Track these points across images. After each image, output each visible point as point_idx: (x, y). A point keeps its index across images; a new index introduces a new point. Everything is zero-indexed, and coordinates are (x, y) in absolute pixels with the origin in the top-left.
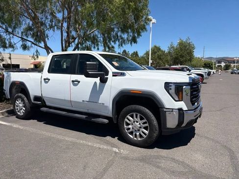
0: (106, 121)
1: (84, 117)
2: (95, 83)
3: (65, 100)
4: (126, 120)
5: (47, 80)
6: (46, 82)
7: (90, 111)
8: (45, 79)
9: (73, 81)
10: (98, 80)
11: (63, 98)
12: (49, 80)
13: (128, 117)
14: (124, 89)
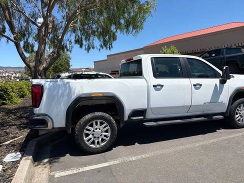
0: (221, 117)
1: (202, 118)
2: (216, 84)
4: (237, 111)
5: (157, 87)
6: (159, 90)
7: (205, 112)
8: (154, 86)
9: (195, 85)
10: (217, 81)
11: (182, 105)
12: (162, 86)
13: (238, 108)
14: (238, 88)
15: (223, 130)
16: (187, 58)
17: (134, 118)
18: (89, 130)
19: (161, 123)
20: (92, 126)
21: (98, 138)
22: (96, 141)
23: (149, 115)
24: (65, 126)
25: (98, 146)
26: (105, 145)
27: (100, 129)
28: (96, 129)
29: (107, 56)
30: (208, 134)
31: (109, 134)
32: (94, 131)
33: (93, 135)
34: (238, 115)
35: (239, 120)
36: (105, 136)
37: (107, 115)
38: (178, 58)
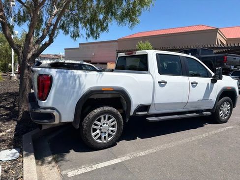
0: (209, 113)
1: (194, 114)
2: (208, 84)
3: (182, 103)
4: (221, 108)
5: (162, 83)
6: (163, 86)
7: (197, 109)
9: (192, 83)
10: (209, 80)
11: (181, 101)
12: (166, 83)
13: (222, 106)
14: (224, 87)
15: (209, 125)
16: (186, 57)
17: (139, 113)
18: (97, 125)
19: (162, 118)
20: (99, 120)
21: (105, 133)
22: (103, 136)
23: (152, 111)
24: (73, 120)
25: (105, 141)
26: (111, 140)
27: (107, 124)
28: (104, 124)
29: (80, 44)
30: (198, 128)
31: (115, 129)
32: (101, 126)
33: (100, 130)
34: (222, 112)
35: (222, 116)
36: (112, 131)
37: (115, 110)
38: (179, 56)
